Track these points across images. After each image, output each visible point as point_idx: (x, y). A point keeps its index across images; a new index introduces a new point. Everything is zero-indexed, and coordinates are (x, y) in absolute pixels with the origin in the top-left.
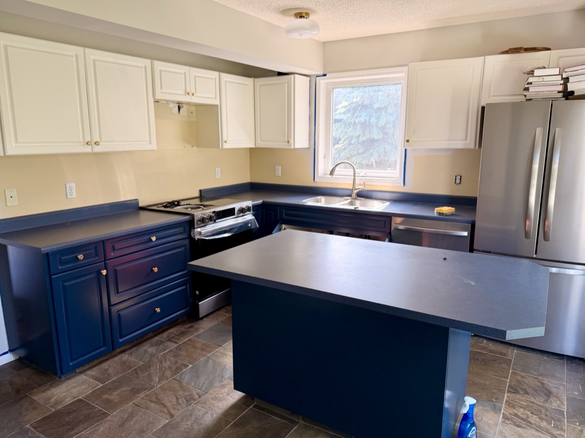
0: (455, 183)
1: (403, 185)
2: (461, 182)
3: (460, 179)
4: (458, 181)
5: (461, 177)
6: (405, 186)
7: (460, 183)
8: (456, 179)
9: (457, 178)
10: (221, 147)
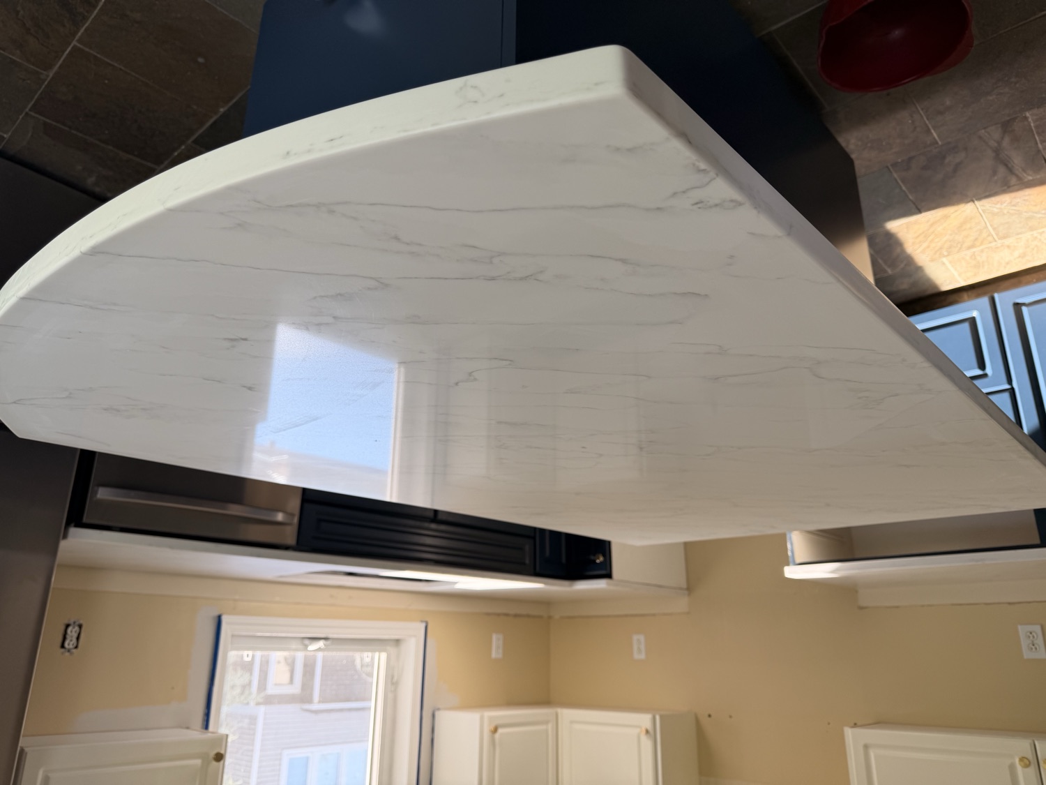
0: (80, 626)
1: (225, 619)
2: (63, 628)
3: (64, 638)
4: (72, 632)
5: (63, 646)
6: (217, 614)
7: (68, 626)
8: (78, 638)
9: (74, 640)
10: (658, 718)
